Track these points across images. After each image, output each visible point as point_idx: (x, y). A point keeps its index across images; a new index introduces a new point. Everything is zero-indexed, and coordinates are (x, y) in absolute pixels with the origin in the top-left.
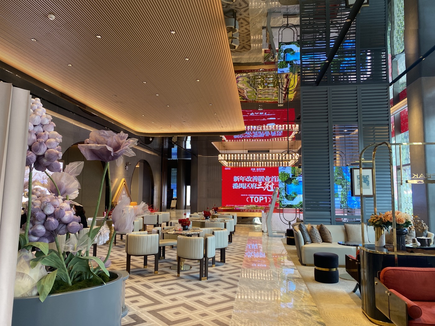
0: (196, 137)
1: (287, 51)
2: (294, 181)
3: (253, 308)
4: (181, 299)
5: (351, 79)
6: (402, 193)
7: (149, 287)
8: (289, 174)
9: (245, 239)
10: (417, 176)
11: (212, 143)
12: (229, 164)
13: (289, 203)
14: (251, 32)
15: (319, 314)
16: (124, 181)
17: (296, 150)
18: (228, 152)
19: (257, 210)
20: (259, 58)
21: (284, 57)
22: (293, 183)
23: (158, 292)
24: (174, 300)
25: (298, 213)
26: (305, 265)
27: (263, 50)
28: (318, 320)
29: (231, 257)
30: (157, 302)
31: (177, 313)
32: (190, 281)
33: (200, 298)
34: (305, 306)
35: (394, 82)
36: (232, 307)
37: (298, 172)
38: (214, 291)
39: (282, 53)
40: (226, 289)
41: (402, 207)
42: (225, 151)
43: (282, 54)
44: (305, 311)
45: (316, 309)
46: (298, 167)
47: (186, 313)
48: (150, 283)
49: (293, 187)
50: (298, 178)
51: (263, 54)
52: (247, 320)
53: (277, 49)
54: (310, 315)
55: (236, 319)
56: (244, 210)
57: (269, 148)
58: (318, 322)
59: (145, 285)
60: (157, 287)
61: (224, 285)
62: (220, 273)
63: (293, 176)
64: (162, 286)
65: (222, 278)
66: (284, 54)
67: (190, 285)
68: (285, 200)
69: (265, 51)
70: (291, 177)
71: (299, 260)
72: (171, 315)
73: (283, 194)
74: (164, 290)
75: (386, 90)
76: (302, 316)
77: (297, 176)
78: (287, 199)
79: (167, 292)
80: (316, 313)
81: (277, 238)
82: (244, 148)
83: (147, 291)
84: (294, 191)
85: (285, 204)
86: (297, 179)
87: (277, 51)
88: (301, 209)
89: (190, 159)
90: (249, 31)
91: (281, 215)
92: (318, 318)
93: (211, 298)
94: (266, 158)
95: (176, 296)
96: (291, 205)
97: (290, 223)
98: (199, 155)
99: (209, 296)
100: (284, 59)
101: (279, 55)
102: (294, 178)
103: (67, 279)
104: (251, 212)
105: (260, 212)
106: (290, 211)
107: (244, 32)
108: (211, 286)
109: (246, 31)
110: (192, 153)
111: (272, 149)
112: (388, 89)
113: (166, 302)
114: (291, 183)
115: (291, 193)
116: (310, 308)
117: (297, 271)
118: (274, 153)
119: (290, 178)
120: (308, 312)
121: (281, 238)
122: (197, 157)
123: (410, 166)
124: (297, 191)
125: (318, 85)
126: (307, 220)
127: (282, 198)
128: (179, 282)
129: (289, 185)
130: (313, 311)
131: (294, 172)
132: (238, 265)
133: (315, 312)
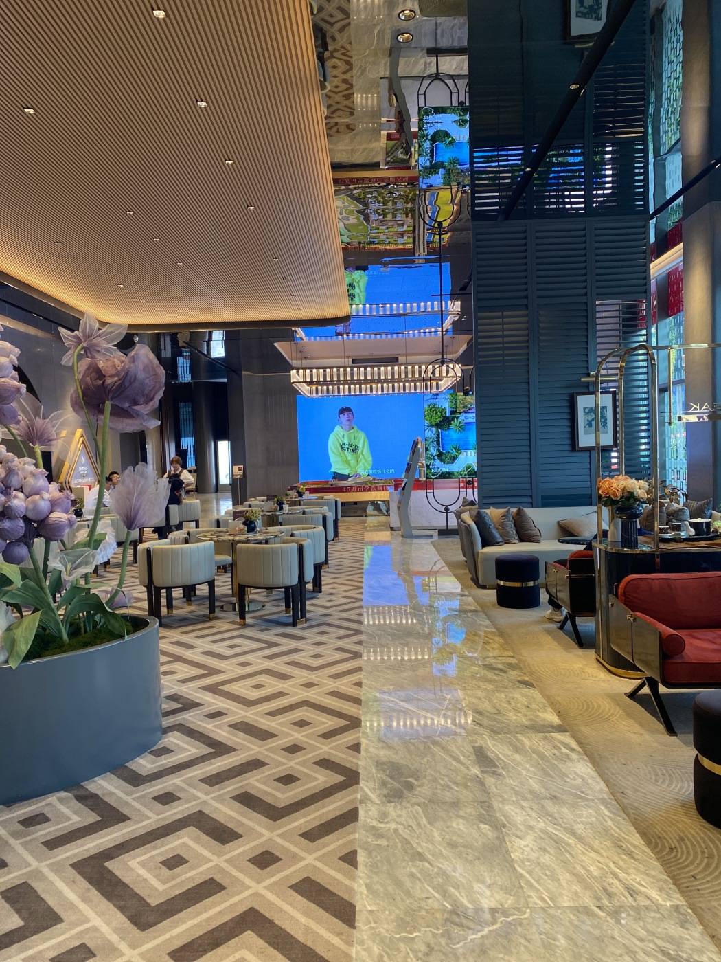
0: (234, 331)
1: (437, 137)
2: (454, 423)
3: (399, 667)
4: (258, 662)
5: (573, 206)
6: (667, 439)
7: (190, 647)
8: (445, 409)
9: (358, 546)
10: (698, 407)
11: (275, 344)
12: (311, 392)
13: (446, 469)
14: (354, 89)
15: (520, 668)
16: (82, 436)
17: (456, 356)
18: (309, 363)
19: (376, 487)
20: (372, 150)
21: (432, 151)
22: (452, 426)
23: (209, 653)
24: (244, 664)
25: (462, 488)
26: (484, 587)
27: (384, 133)
28: (519, 678)
29: (337, 581)
30: (213, 671)
31: (258, 686)
32: (266, 630)
33: (296, 657)
34: (494, 656)
35: (657, 212)
36: (359, 669)
37: (464, 403)
38: (319, 644)
39: (425, 141)
40: (340, 638)
41: (667, 468)
42: (304, 361)
43: (427, 144)
44: (494, 665)
45: (513, 661)
46: (462, 394)
47: (273, 685)
48: (186, 639)
49: (453, 434)
50: (462, 417)
51: (383, 140)
52: (392, 687)
53: (414, 129)
54: (505, 672)
55: (371, 688)
56: (351, 488)
57: (396, 353)
58: (519, 681)
59: (178, 643)
60: (205, 644)
61: (335, 633)
62: (324, 611)
63: (452, 412)
64: (214, 642)
65: (328, 620)
66: (431, 144)
67: (269, 636)
68: (438, 462)
69: (389, 137)
70: (448, 415)
71: (472, 579)
72: (248, 690)
73: (434, 451)
74: (220, 648)
75: (643, 230)
76: (490, 675)
77: (460, 413)
78: (442, 460)
79: (228, 652)
80: (514, 667)
81: (423, 541)
82: (346, 355)
83: (187, 654)
84: (454, 444)
85: (437, 471)
86: (459, 420)
87: (415, 135)
88: (468, 479)
89: (225, 380)
90: (351, 86)
91: (430, 495)
92: (520, 676)
93: (317, 656)
94: (393, 374)
95: (249, 658)
96: (449, 473)
97: (447, 510)
98: (244, 373)
99: (312, 653)
100: (432, 156)
101: (420, 146)
102: (454, 418)
103: (60, 631)
104: (364, 490)
105: (383, 490)
106: (447, 485)
107: (339, 89)
108: (311, 635)
109: (345, 86)
110: (228, 366)
111: (406, 355)
112: (646, 226)
113: (230, 669)
114: (449, 428)
115: (449, 449)
116: (503, 660)
117: (470, 599)
118: (410, 364)
119: (448, 418)
120: (500, 666)
121: (431, 540)
122: (240, 376)
123: (684, 385)
124: (461, 443)
125: (506, 219)
126: (486, 501)
127: (431, 459)
128: (246, 632)
129: (444, 432)
130: (510, 664)
131: (456, 404)
132: (354, 594)
133: (512, 667)
